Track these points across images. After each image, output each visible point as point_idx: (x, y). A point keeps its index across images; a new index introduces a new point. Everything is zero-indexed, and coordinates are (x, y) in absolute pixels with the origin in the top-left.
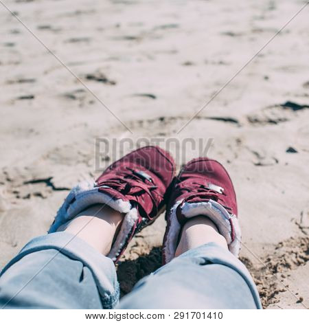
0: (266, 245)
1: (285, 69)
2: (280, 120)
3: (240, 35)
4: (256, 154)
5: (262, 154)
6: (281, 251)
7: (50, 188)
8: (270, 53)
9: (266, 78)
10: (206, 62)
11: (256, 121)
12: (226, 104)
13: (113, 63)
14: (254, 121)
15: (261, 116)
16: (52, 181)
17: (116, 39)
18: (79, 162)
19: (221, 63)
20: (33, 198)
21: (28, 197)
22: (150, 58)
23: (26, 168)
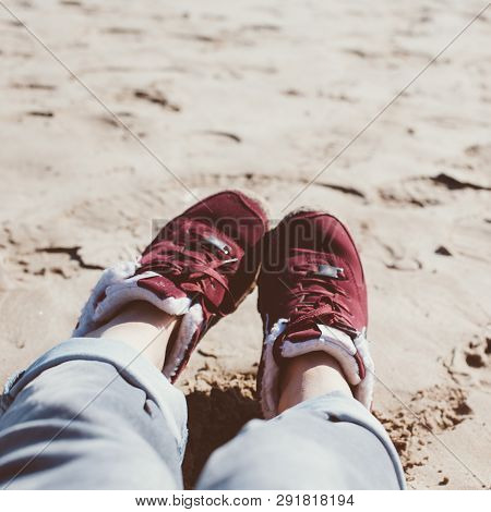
0: (398, 391)
1: (439, 121)
2: (428, 201)
3: (373, 56)
4: (390, 250)
5: (398, 252)
6: (420, 405)
7: (75, 263)
8: (418, 92)
9: (411, 132)
10: (320, 94)
11: (392, 198)
12: (347, 166)
13: (176, 76)
14: (388, 197)
15: (399, 192)
16: (80, 252)
17: (182, 37)
18: (120, 228)
19: (343, 98)
20: (49, 275)
21: (42, 272)
22: (235, 75)
23: (39, 227)
